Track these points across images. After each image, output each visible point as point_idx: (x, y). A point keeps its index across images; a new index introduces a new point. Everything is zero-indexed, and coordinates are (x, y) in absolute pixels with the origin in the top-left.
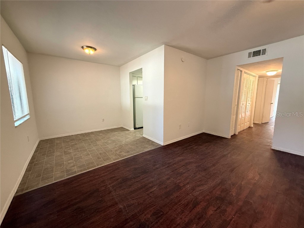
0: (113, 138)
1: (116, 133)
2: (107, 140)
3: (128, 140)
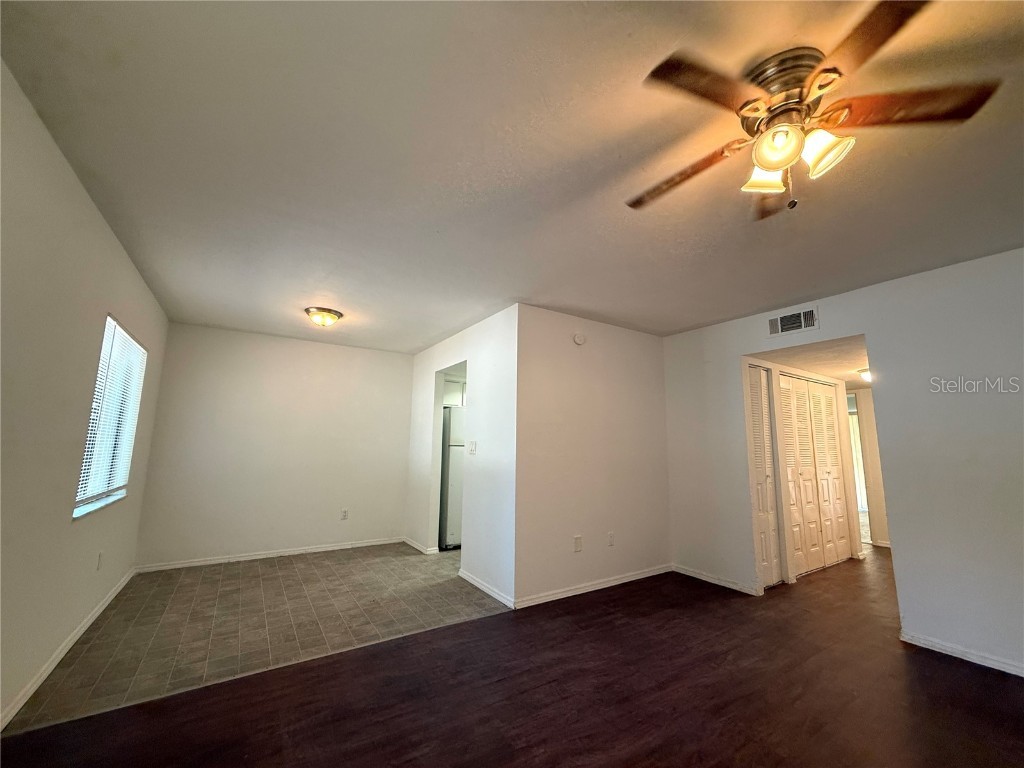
0: (358, 578)
1: (377, 560)
2: (337, 583)
3: (405, 584)
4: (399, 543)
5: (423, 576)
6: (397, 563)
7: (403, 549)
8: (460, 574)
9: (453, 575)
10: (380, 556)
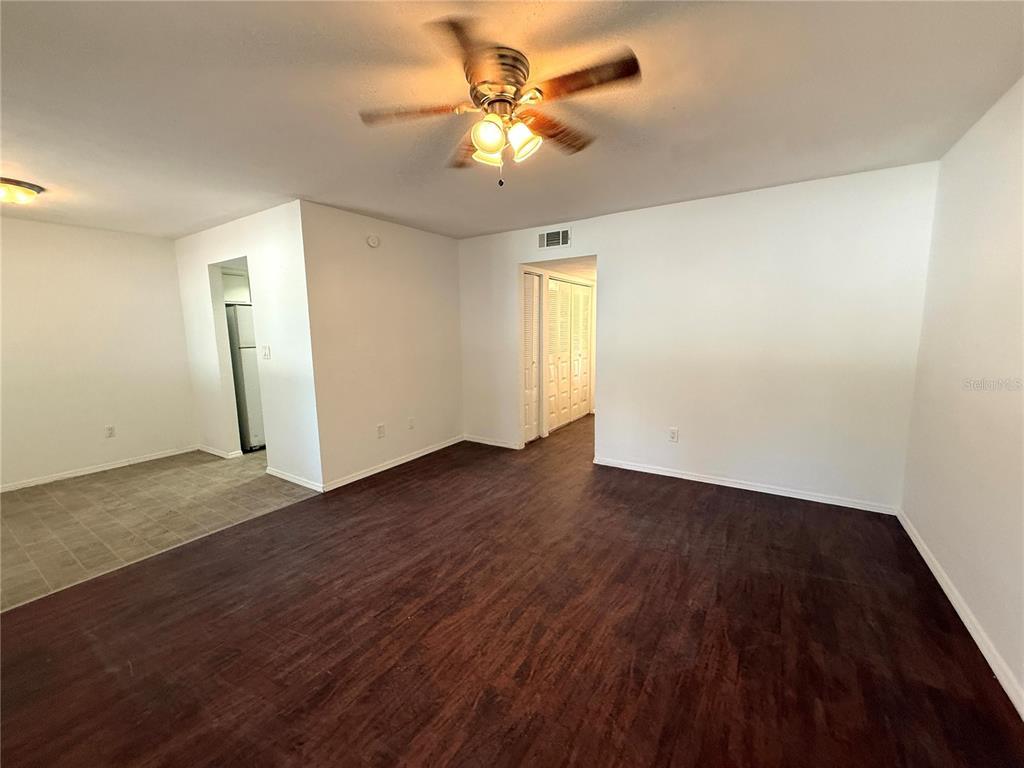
1: (167, 472)
4: (192, 452)
5: (226, 480)
6: (193, 472)
7: (199, 457)
8: (268, 471)
9: (261, 473)
10: (170, 468)
